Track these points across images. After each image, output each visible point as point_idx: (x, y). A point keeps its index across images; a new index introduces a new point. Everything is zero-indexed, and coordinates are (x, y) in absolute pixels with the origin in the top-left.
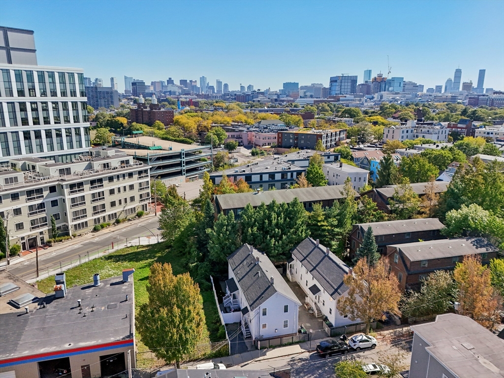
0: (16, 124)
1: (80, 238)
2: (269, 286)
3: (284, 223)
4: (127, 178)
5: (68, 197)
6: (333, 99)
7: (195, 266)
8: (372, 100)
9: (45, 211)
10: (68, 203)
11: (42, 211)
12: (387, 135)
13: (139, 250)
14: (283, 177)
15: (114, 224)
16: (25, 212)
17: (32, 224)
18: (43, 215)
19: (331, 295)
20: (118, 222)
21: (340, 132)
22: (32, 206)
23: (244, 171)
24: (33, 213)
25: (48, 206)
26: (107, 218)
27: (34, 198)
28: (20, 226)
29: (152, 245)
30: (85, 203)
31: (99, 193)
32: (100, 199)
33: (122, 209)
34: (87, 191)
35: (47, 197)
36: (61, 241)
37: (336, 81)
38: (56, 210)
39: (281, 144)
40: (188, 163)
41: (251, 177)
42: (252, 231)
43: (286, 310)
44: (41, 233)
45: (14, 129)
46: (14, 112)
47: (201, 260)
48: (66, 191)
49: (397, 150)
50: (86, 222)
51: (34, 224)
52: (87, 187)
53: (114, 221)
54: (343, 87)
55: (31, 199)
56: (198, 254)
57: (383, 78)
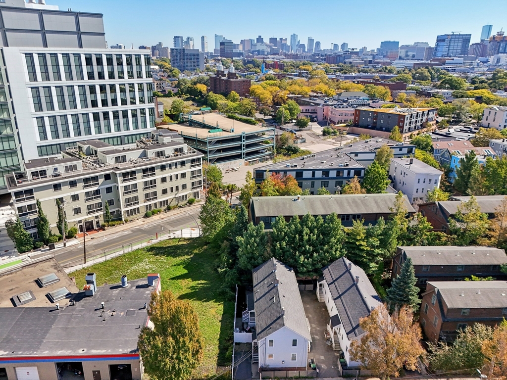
0: (86, 106)
1: (132, 223)
2: (280, 317)
3: (317, 239)
4: (179, 166)
5: (121, 185)
6: (437, 62)
7: (224, 271)
8: (485, 64)
9: (100, 197)
10: (121, 191)
11: (98, 197)
12: (487, 117)
13: (181, 243)
14: (338, 174)
15: (165, 210)
16: (82, 197)
17: (89, 209)
18: (99, 201)
19: (348, 334)
20: (169, 209)
21: (429, 111)
22: (88, 192)
23: (296, 166)
24: (89, 199)
25: (103, 193)
26: (158, 205)
27: (90, 185)
28: (77, 211)
29: (193, 238)
30: (137, 190)
31: (151, 181)
32: (152, 187)
33: (174, 196)
34: (139, 179)
35: (102, 184)
36: (114, 225)
37: (444, 40)
38: (110, 196)
39: (358, 123)
40: (248, 146)
41: (302, 173)
42: (280, 245)
43: (295, 343)
44: (97, 217)
45: (85, 111)
46: (85, 94)
47: (231, 266)
48: (120, 179)
49: (493, 140)
50: (138, 208)
51: (90, 209)
52: (139, 175)
53: (166, 207)
54: (451, 48)
55: (87, 186)
56: (228, 260)
57: (505, 37)
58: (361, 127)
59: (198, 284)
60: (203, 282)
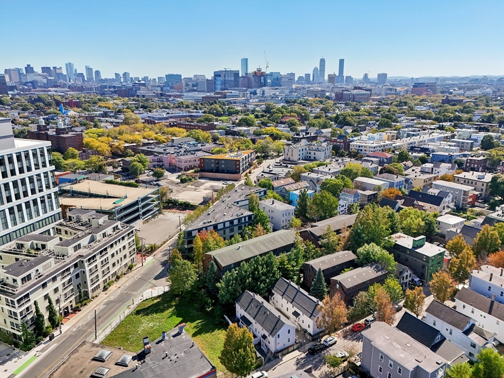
0: (3, 203)
1: (97, 298)
2: (278, 321)
3: (266, 271)
4: (121, 241)
5: (87, 269)
6: (220, 96)
7: (211, 309)
8: (255, 96)
9: (72, 284)
10: (88, 274)
11: (70, 285)
13: (155, 301)
14: (239, 222)
15: (116, 280)
16: (61, 289)
19: (310, 317)
20: (118, 278)
21: (251, 153)
22: (64, 283)
23: (211, 222)
24: (65, 288)
25: (74, 280)
26: (111, 277)
27: (66, 276)
28: (58, 301)
29: (161, 295)
30: (97, 270)
31: (105, 259)
32: (106, 264)
33: (120, 267)
34: (98, 260)
35: (73, 272)
36: (85, 304)
37: (220, 76)
38: (79, 281)
39: (205, 168)
41: (217, 227)
43: (289, 332)
44: (71, 302)
45: (2, 208)
46: (1, 193)
48: (86, 264)
49: (302, 174)
50: (99, 285)
51: (66, 297)
52: (98, 257)
53: (115, 278)
55: (64, 278)
57: (263, 73)
58: (208, 172)
59: (198, 324)
60: (199, 321)
